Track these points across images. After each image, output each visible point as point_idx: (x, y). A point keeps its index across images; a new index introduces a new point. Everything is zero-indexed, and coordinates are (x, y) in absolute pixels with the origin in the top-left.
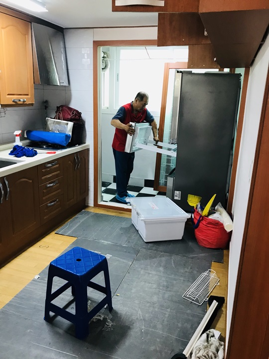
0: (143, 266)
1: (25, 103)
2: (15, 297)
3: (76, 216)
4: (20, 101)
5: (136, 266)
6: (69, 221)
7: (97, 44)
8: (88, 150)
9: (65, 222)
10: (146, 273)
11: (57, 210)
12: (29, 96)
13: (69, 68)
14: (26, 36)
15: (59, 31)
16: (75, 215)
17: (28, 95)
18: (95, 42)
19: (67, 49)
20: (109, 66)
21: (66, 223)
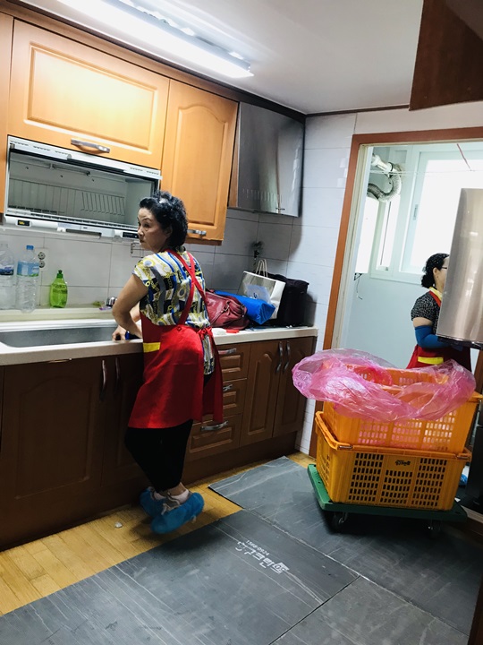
0: (343, 620)
1: (204, 238)
2: (64, 590)
3: (264, 465)
4: (194, 232)
5: (330, 613)
6: (248, 470)
7: (359, 141)
8: (314, 339)
9: (238, 471)
10: (344, 638)
11: (223, 443)
12: (214, 228)
13: (305, 185)
14: (226, 125)
15: (297, 121)
16: (264, 463)
17: (212, 225)
18: (355, 137)
19: (306, 151)
20: (399, 190)
21: (239, 473)
